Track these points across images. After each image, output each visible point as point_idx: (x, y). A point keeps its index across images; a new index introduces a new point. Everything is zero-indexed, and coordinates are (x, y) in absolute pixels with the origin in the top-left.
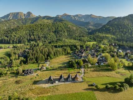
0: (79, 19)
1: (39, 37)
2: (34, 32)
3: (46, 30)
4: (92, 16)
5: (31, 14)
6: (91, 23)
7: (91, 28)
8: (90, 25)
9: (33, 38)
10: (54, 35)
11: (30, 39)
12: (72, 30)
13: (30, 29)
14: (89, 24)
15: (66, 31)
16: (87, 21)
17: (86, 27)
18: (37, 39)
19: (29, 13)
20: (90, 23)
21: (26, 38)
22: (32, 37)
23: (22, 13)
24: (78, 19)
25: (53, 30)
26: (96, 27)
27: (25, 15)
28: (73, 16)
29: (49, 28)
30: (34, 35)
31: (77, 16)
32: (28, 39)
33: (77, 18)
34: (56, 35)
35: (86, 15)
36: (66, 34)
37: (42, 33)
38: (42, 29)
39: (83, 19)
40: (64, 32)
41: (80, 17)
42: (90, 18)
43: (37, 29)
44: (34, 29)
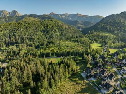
0: (66, 18)
1: (22, 39)
2: (16, 32)
3: (32, 29)
4: (78, 15)
5: (16, 13)
6: (80, 21)
7: (81, 26)
8: (79, 24)
9: (14, 40)
10: (43, 36)
11: (9, 43)
12: (64, 29)
13: (11, 28)
14: (78, 23)
15: (57, 30)
16: (75, 20)
17: (76, 26)
18: (19, 41)
19: (14, 12)
20: (78, 22)
21: (4, 40)
22: (13, 38)
23: (7, 11)
24: (65, 18)
25: (41, 29)
26: (85, 25)
27: (9, 13)
28: (60, 15)
29: (36, 27)
30: (15, 36)
31: (64, 15)
32: (7, 41)
33: (64, 17)
34: (46, 35)
35: (72, 14)
36: (58, 33)
37: (27, 34)
38: (27, 28)
39: (70, 18)
40: (55, 31)
41: (67, 16)
42: (76, 16)
43: (20, 28)
44: (17, 28)
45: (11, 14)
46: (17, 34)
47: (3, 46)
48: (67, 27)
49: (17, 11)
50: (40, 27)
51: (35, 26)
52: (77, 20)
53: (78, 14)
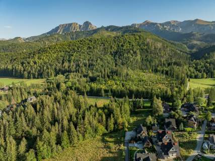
0: (172, 29)
1: (78, 65)
2: (72, 55)
3: (98, 51)
4: (197, 22)
5: (90, 26)
6: (197, 35)
7: (196, 44)
8: (194, 39)
9: (66, 67)
10: (111, 62)
11: (59, 70)
12: (153, 48)
14: (192, 37)
15: (138, 52)
16: (189, 31)
17: (186, 44)
18: (73, 69)
19: (87, 24)
20: (193, 35)
21: (54, 67)
22: (66, 64)
24: (169, 29)
25: (113, 50)
26: (206, 41)
28: (160, 24)
29: (106, 46)
30: (69, 61)
31: (168, 23)
32: (58, 68)
33: (167, 28)
34: (116, 61)
35: (185, 21)
36: (139, 57)
37: (88, 57)
38: (90, 48)
39: (181, 29)
40: (135, 53)
41: (173, 25)
42: (193, 25)
43: (80, 49)
44: (76, 49)
45: (82, 27)
46: (73, 58)
47: (51, 75)
48: (159, 45)
49: (90, 23)
50: (111, 47)
51: (104, 45)
52: (192, 32)
53: (197, 20)
